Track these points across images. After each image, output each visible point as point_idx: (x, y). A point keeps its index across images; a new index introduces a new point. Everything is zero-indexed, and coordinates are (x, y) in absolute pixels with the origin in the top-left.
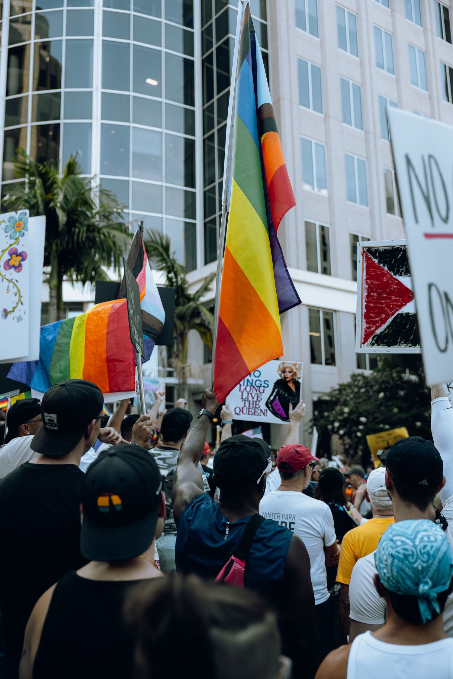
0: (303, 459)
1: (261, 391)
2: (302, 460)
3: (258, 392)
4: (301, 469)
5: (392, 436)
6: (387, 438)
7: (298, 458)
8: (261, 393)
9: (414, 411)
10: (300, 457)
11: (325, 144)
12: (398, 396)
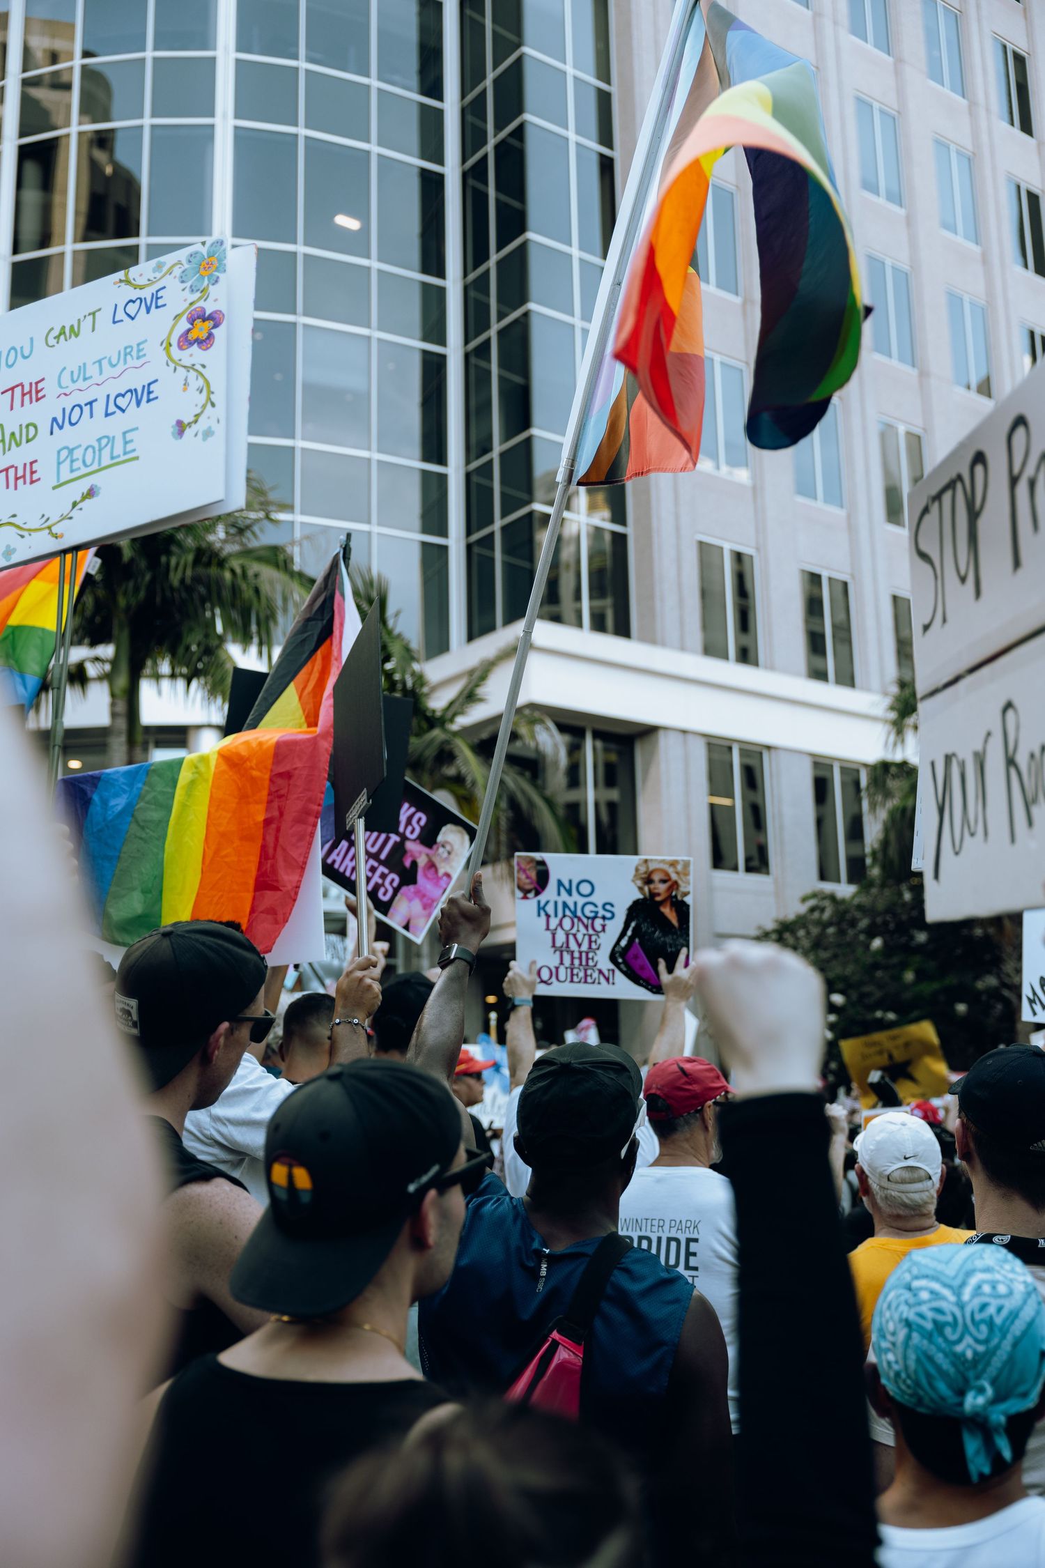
0: (696, 1087)
1: (599, 928)
2: (694, 1090)
3: (591, 932)
4: (692, 1111)
5: (900, 1041)
6: (888, 1045)
7: (684, 1084)
8: (597, 933)
9: (951, 980)
10: (690, 1084)
11: (744, 364)
12: (913, 944)
